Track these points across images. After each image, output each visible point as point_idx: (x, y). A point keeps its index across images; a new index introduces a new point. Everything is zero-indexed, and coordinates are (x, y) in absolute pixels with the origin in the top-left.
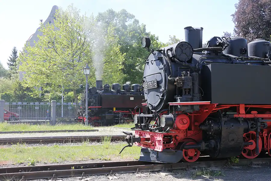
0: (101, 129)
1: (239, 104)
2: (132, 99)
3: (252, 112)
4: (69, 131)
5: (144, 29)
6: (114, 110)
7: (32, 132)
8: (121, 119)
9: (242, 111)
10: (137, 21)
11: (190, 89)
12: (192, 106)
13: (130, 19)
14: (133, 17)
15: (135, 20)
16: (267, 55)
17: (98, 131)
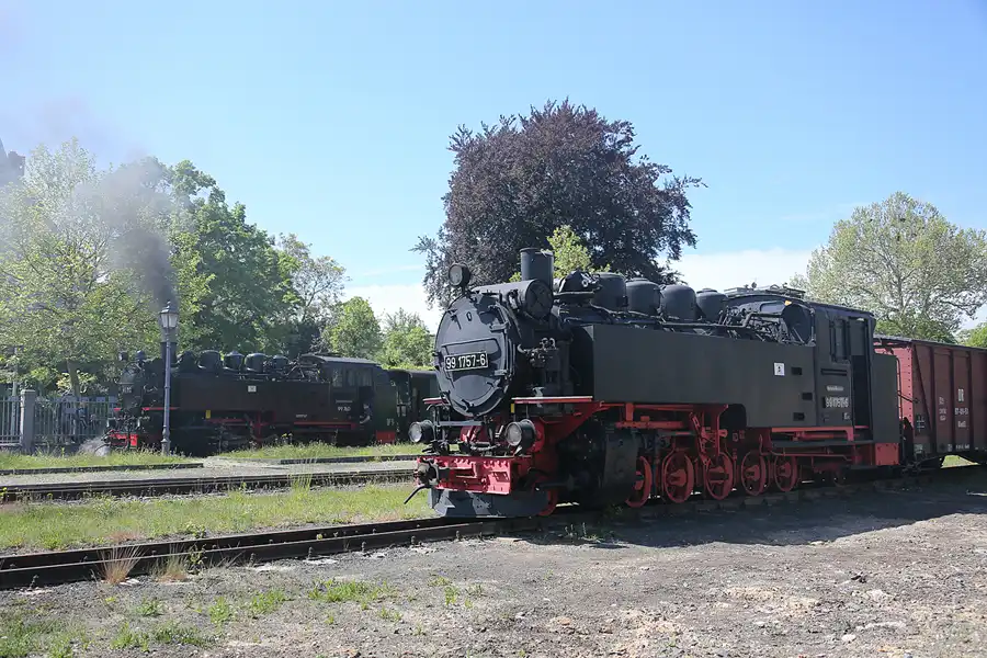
0: (207, 462)
1: (624, 403)
2: (252, 389)
3: (643, 418)
4: (133, 468)
5: (242, 217)
6: (208, 416)
7: (37, 472)
8: (223, 439)
9: (629, 416)
10: (218, 195)
11: (555, 372)
12: (562, 405)
13: (204, 188)
14: (211, 182)
15: (216, 190)
16: (659, 310)
17: (202, 465)
